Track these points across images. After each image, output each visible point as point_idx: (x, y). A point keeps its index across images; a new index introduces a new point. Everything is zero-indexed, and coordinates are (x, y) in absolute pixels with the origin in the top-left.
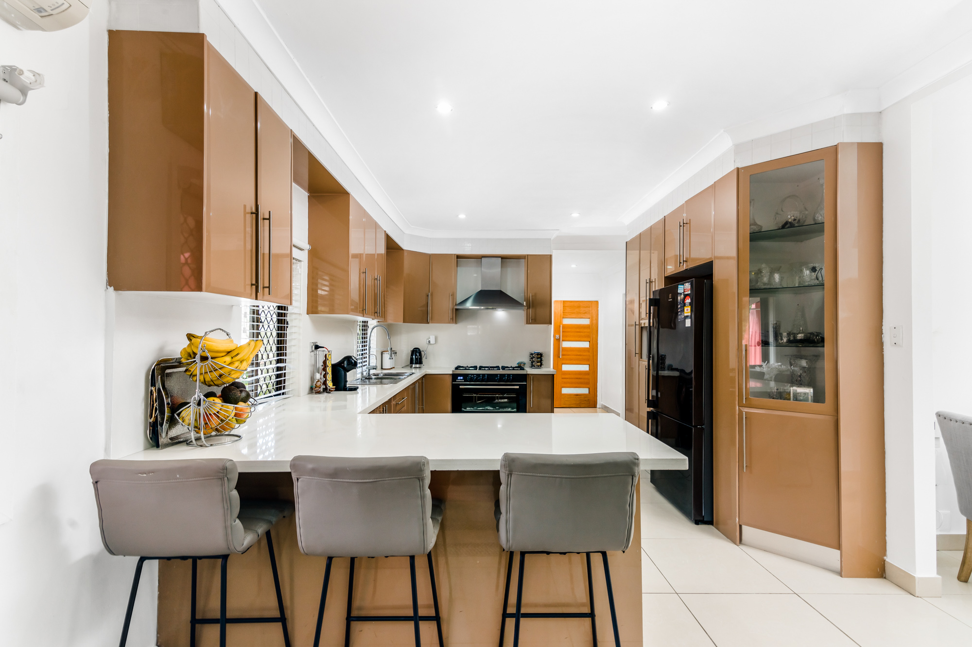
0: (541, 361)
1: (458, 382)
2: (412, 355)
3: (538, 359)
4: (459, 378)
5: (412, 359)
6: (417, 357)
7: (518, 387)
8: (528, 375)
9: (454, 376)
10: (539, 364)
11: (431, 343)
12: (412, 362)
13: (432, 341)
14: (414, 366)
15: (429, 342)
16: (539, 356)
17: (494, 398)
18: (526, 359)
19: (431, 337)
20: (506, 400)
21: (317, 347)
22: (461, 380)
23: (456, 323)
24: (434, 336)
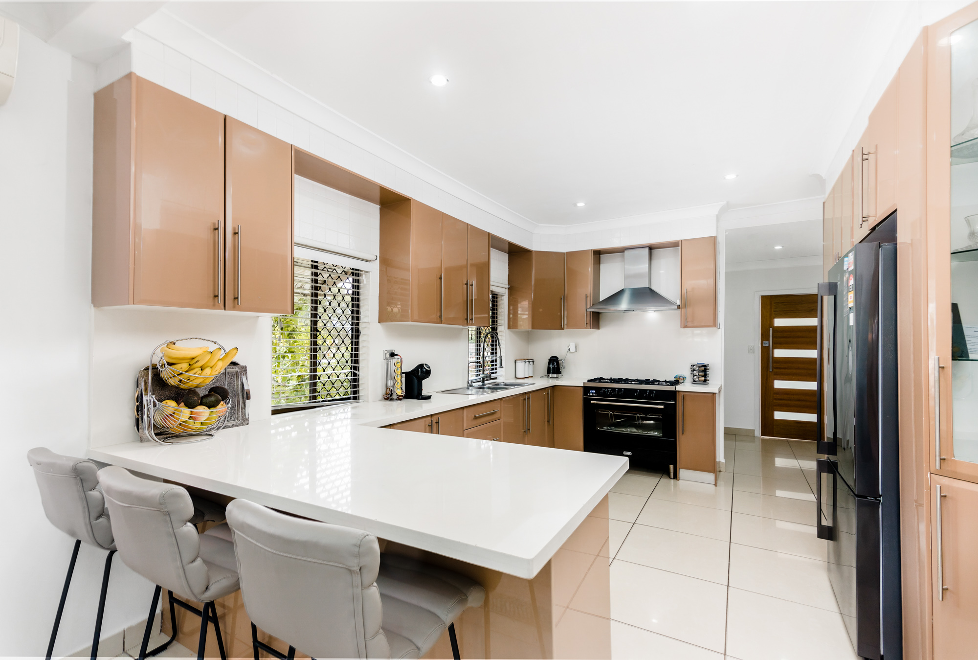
0: (705, 376)
1: (590, 396)
2: (549, 364)
3: (702, 372)
4: (591, 391)
5: (549, 368)
6: (555, 366)
7: (662, 407)
8: (677, 393)
9: (586, 389)
10: (703, 379)
11: (571, 351)
12: (549, 372)
13: (572, 350)
14: (551, 375)
15: (569, 350)
16: (703, 368)
17: (634, 419)
18: (686, 373)
19: (571, 344)
20: (652, 422)
21: (393, 355)
22: (594, 393)
23: (598, 328)
24: (574, 344)
